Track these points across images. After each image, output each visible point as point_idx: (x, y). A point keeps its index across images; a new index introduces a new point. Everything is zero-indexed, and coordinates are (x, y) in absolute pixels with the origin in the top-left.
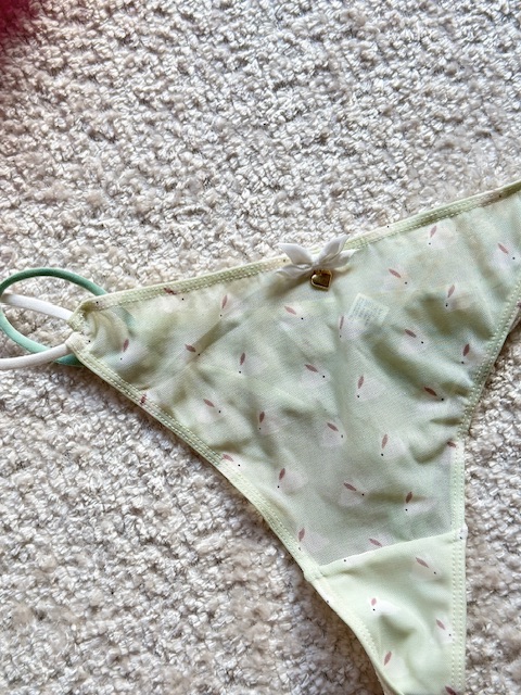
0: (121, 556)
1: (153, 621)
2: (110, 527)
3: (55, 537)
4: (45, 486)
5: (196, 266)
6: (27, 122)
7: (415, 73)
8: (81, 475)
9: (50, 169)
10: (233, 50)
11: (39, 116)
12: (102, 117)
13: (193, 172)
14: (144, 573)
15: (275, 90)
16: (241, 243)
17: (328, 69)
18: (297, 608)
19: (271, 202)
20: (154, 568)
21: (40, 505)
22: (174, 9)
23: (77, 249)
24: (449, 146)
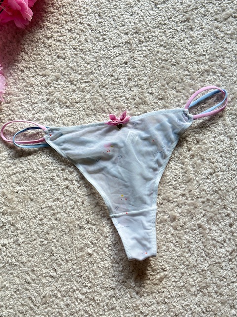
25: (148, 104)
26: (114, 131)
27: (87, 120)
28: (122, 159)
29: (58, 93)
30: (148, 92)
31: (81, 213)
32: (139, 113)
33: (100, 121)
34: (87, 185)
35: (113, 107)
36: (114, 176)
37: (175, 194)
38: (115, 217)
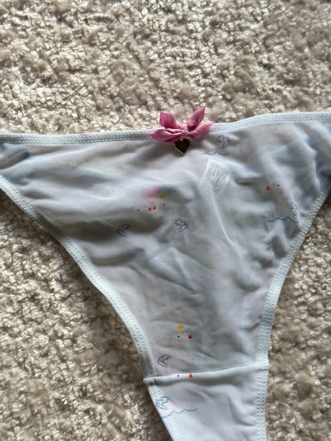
25: (258, 94)
26: (168, 157)
27: (97, 121)
28: (186, 233)
29: (22, 41)
30: (260, 63)
31: (67, 369)
32: (234, 116)
33: (130, 126)
34: (89, 293)
35: (168, 93)
36: (163, 276)
37: (312, 327)
38: (157, 383)
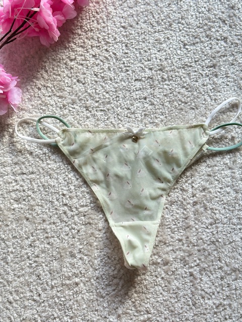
0: (56, 207)
1: (61, 229)
2: (55, 198)
3: (37, 197)
4: (38, 180)
5: (99, 126)
6: (60, 73)
7: (177, 86)
8: (50, 180)
9: (63, 88)
10: (125, 66)
11: (64, 72)
12: (82, 76)
13: (105, 99)
14: (61, 214)
15: (135, 81)
16: (114, 123)
17: (151, 78)
18: (105, 235)
19: (126, 113)
20: (65, 213)
21: (35, 186)
22: (111, 50)
23: (65, 113)
24: (182, 109)
